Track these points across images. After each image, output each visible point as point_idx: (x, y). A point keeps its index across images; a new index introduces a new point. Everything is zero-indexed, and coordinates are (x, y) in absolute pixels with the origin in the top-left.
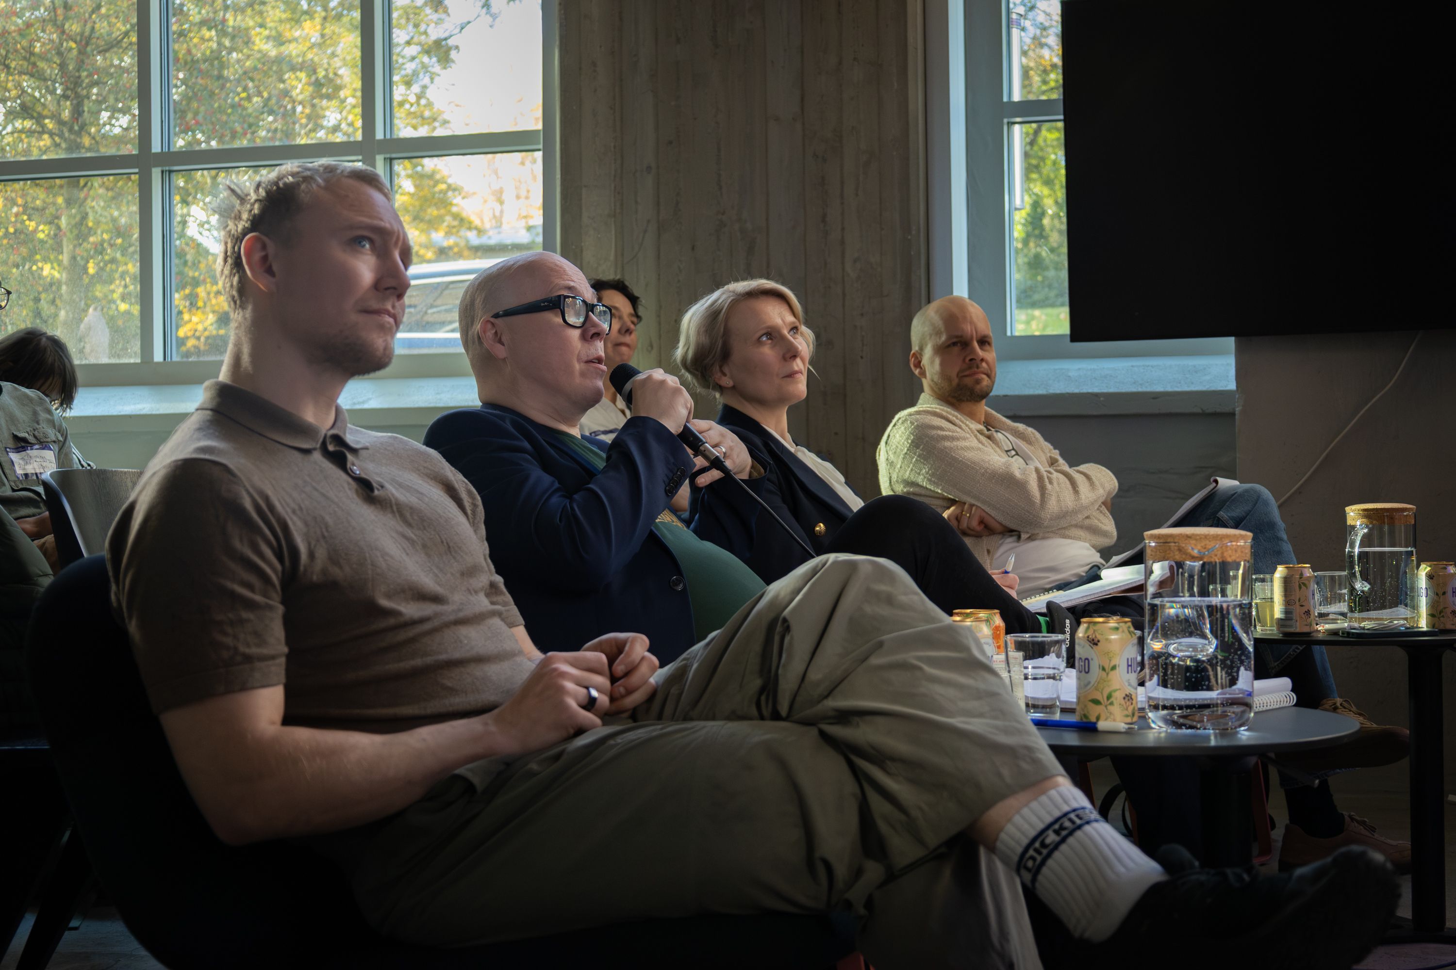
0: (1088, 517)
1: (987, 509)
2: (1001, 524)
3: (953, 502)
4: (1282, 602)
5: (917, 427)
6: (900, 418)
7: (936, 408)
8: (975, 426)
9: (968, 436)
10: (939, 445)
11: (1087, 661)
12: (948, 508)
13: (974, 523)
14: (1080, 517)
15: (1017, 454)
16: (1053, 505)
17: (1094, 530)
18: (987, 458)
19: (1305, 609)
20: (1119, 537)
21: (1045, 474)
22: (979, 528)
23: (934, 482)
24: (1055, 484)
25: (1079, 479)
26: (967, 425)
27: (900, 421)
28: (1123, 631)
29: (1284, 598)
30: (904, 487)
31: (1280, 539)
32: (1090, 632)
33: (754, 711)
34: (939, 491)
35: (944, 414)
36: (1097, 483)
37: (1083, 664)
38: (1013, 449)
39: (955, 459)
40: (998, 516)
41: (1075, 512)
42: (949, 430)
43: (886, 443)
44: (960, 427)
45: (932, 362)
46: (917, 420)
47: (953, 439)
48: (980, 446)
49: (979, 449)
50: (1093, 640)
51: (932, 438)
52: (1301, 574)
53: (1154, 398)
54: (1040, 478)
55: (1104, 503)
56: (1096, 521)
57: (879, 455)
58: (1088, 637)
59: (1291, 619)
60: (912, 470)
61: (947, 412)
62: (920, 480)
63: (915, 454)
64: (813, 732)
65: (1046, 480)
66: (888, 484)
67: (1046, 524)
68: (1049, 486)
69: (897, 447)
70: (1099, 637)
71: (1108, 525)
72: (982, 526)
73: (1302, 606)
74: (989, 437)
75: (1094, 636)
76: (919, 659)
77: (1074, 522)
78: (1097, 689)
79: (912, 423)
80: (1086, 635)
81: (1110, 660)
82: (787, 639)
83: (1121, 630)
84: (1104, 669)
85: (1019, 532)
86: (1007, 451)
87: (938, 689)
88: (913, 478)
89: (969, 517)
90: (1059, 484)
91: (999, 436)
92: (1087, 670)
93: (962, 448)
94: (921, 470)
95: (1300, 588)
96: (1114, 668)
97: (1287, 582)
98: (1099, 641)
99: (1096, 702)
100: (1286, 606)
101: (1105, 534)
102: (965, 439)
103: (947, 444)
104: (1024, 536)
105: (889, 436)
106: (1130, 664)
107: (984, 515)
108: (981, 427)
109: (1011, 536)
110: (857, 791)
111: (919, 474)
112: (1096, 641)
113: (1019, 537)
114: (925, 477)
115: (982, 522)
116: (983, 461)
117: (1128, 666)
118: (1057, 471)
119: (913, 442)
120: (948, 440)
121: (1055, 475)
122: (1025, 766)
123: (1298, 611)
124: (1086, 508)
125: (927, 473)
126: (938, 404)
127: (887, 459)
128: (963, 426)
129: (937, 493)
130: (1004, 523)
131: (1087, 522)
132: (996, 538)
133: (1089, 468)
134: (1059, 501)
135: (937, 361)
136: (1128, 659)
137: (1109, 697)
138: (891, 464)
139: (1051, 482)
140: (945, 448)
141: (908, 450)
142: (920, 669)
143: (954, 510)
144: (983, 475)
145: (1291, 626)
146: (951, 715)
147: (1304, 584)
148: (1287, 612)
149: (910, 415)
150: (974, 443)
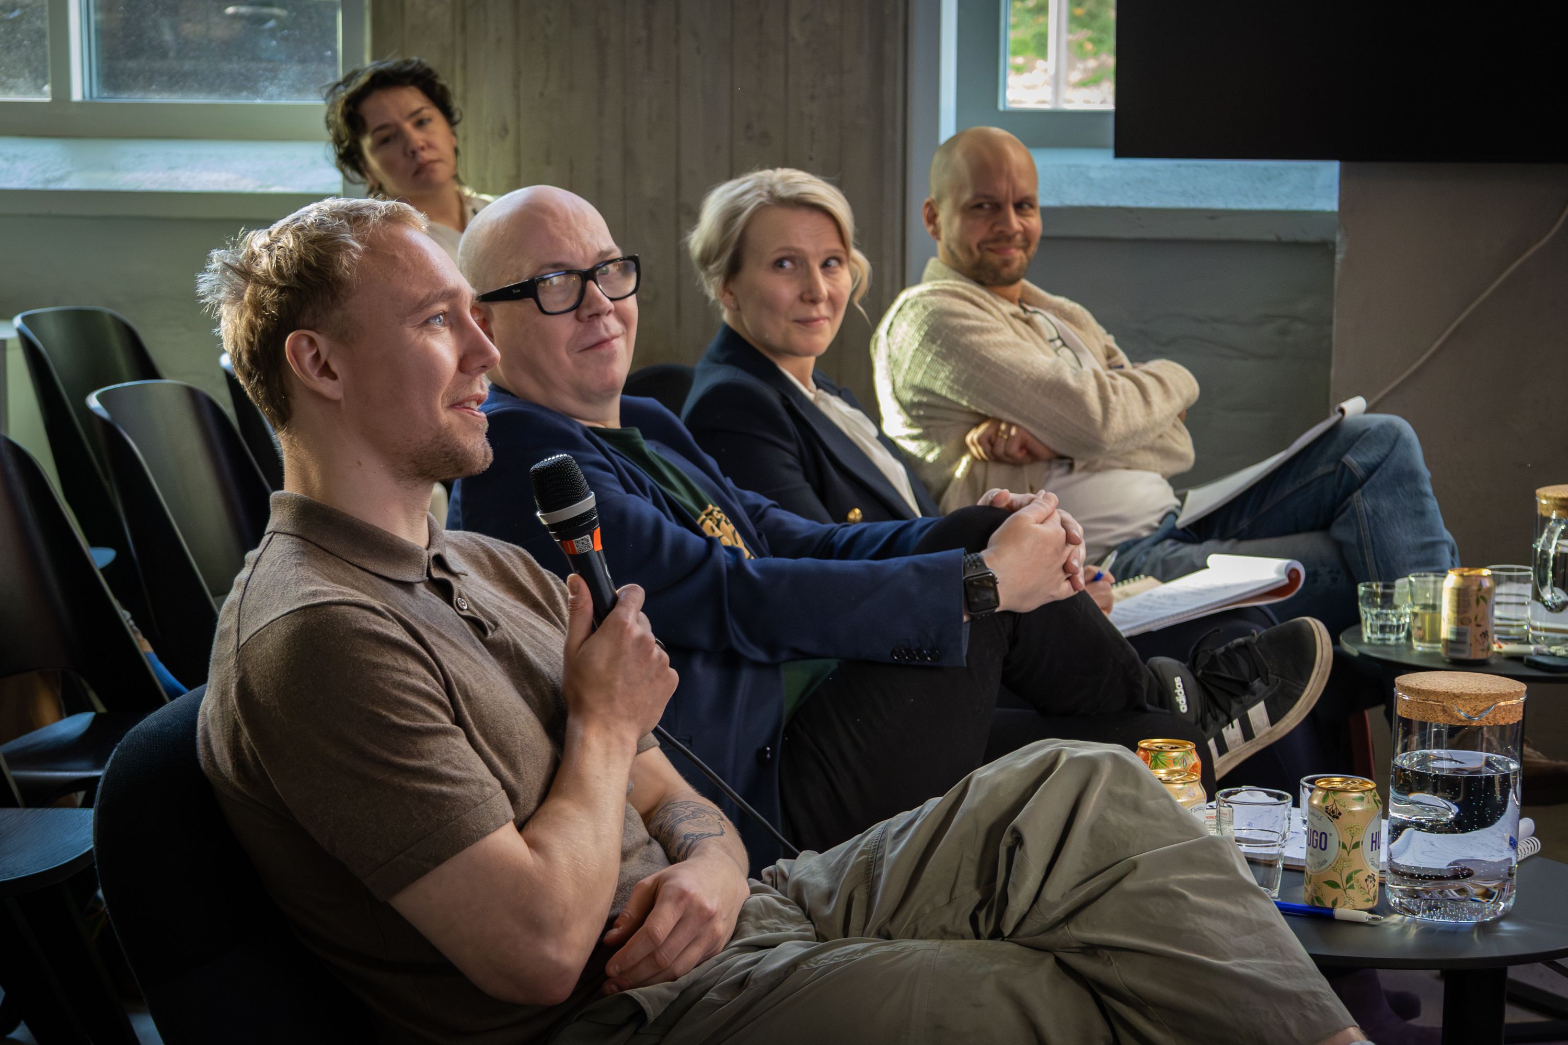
0: (1161, 436)
1: (1032, 430)
2: (1048, 448)
3: (983, 418)
4: (1453, 620)
5: (933, 314)
6: (906, 301)
7: (957, 286)
8: (1009, 308)
9: (1001, 325)
10: (963, 340)
11: (1323, 836)
12: (977, 425)
13: (1014, 449)
14: (1152, 436)
15: (1064, 345)
16: (1118, 424)
17: (1166, 453)
18: (1029, 358)
19: (1482, 630)
20: (1197, 461)
21: (1107, 380)
22: (1020, 455)
23: (958, 392)
24: (1121, 393)
25: (1148, 381)
26: (999, 310)
27: (908, 304)
28: (1369, 802)
29: (1456, 615)
30: (914, 395)
31: (1423, 494)
32: (1329, 802)
33: (968, 928)
34: (965, 403)
35: (968, 294)
36: (1172, 388)
37: (1318, 838)
38: (1059, 338)
39: (985, 359)
40: (1046, 439)
41: (1145, 431)
42: (977, 318)
43: (888, 333)
44: (990, 313)
45: (950, 223)
46: (932, 304)
47: (981, 330)
48: (1019, 340)
49: (1017, 345)
50: (1333, 812)
51: (953, 329)
52: (1481, 585)
53: (1212, 218)
54: (1101, 387)
55: (1180, 416)
56: (1170, 441)
57: (875, 348)
58: (1327, 808)
59: (1464, 642)
60: (925, 373)
61: (971, 291)
62: (940, 386)
63: (930, 350)
64: (1050, 961)
65: (1110, 390)
66: (890, 389)
67: (1108, 448)
68: (1113, 398)
69: (904, 340)
70: (1340, 809)
71: (1184, 444)
72: (1024, 452)
73: (1478, 625)
74: (1028, 322)
75: (1334, 807)
76: (1180, 883)
77: (1144, 443)
78: (1334, 869)
79: (925, 307)
80: (1324, 806)
81: (1353, 837)
82: (1018, 853)
83: (1366, 799)
84: (1344, 847)
85: (1071, 459)
86: (1052, 341)
87: (1208, 924)
88: (928, 383)
89: (1007, 440)
90: (1125, 393)
91: (1038, 319)
92: (1323, 847)
93: (995, 344)
94: (938, 372)
95: (1478, 602)
96: (1356, 845)
97: (1462, 595)
98: (1340, 814)
99: (1334, 885)
100: (1458, 625)
101: (1180, 457)
102: (997, 330)
103: (975, 338)
104: (1078, 465)
105: (891, 324)
106: (1374, 839)
107: (1028, 437)
108: (1016, 308)
109: (1061, 466)
110: (1108, 1034)
111: (936, 378)
112: (1336, 813)
113: (1071, 467)
114: (944, 384)
115: (1024, 446)
116: (1025, 362)
117: (1373, 842)
118: (1122, 375)
119: (926, 334)
120: (976, 333)
121: (1121, 381)
122: (1312, 1016)
123: (1472, 632)
124: (1160, 425)
125: (947, 378)
126: (956, 279)
127: (890, 356)
128: (994, 311)
129: (961, 405)
130: (1052, 446)
131: (1159, 443)
132: (1040, 467)
133: (1163, 367)
134: (1126, 417)
135: (957, 222)
136: (1373, 834)
137: (1349, 879)
138: (893, 362)
139: (1115, 392)
140: (972, 343)
141: (920, 345)
142: (1184, 897)
143: (988, 429)
144: (1024, 382)
145: (1463, 651)
146: (1224, 956)
147: (1483, 598)
148: (1460, 633)
149: (922, 295)
150: (1008, 335)
